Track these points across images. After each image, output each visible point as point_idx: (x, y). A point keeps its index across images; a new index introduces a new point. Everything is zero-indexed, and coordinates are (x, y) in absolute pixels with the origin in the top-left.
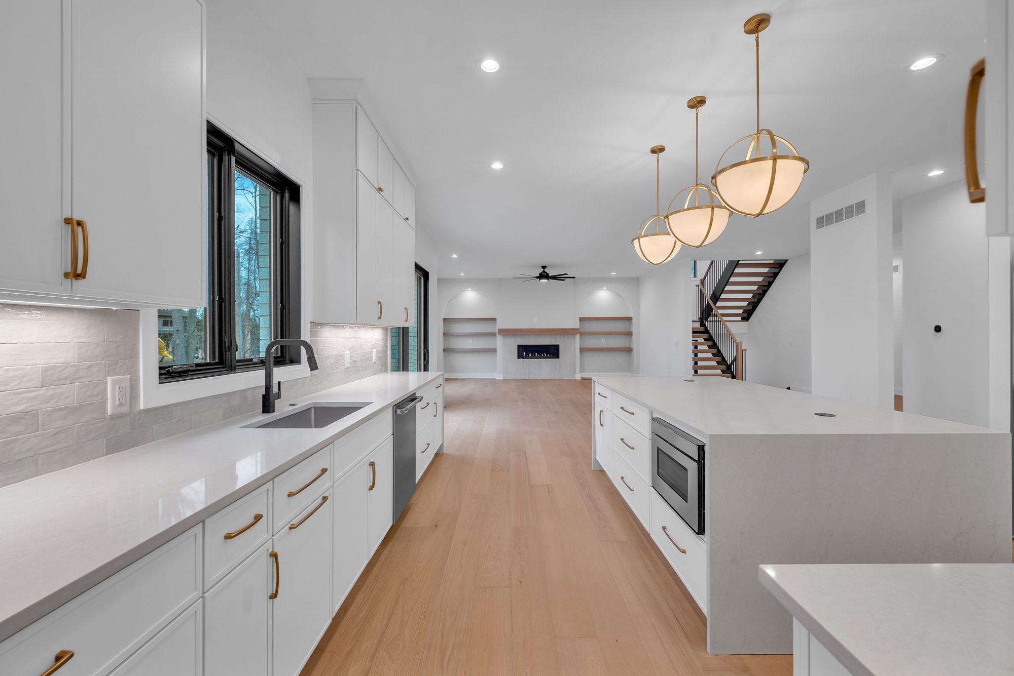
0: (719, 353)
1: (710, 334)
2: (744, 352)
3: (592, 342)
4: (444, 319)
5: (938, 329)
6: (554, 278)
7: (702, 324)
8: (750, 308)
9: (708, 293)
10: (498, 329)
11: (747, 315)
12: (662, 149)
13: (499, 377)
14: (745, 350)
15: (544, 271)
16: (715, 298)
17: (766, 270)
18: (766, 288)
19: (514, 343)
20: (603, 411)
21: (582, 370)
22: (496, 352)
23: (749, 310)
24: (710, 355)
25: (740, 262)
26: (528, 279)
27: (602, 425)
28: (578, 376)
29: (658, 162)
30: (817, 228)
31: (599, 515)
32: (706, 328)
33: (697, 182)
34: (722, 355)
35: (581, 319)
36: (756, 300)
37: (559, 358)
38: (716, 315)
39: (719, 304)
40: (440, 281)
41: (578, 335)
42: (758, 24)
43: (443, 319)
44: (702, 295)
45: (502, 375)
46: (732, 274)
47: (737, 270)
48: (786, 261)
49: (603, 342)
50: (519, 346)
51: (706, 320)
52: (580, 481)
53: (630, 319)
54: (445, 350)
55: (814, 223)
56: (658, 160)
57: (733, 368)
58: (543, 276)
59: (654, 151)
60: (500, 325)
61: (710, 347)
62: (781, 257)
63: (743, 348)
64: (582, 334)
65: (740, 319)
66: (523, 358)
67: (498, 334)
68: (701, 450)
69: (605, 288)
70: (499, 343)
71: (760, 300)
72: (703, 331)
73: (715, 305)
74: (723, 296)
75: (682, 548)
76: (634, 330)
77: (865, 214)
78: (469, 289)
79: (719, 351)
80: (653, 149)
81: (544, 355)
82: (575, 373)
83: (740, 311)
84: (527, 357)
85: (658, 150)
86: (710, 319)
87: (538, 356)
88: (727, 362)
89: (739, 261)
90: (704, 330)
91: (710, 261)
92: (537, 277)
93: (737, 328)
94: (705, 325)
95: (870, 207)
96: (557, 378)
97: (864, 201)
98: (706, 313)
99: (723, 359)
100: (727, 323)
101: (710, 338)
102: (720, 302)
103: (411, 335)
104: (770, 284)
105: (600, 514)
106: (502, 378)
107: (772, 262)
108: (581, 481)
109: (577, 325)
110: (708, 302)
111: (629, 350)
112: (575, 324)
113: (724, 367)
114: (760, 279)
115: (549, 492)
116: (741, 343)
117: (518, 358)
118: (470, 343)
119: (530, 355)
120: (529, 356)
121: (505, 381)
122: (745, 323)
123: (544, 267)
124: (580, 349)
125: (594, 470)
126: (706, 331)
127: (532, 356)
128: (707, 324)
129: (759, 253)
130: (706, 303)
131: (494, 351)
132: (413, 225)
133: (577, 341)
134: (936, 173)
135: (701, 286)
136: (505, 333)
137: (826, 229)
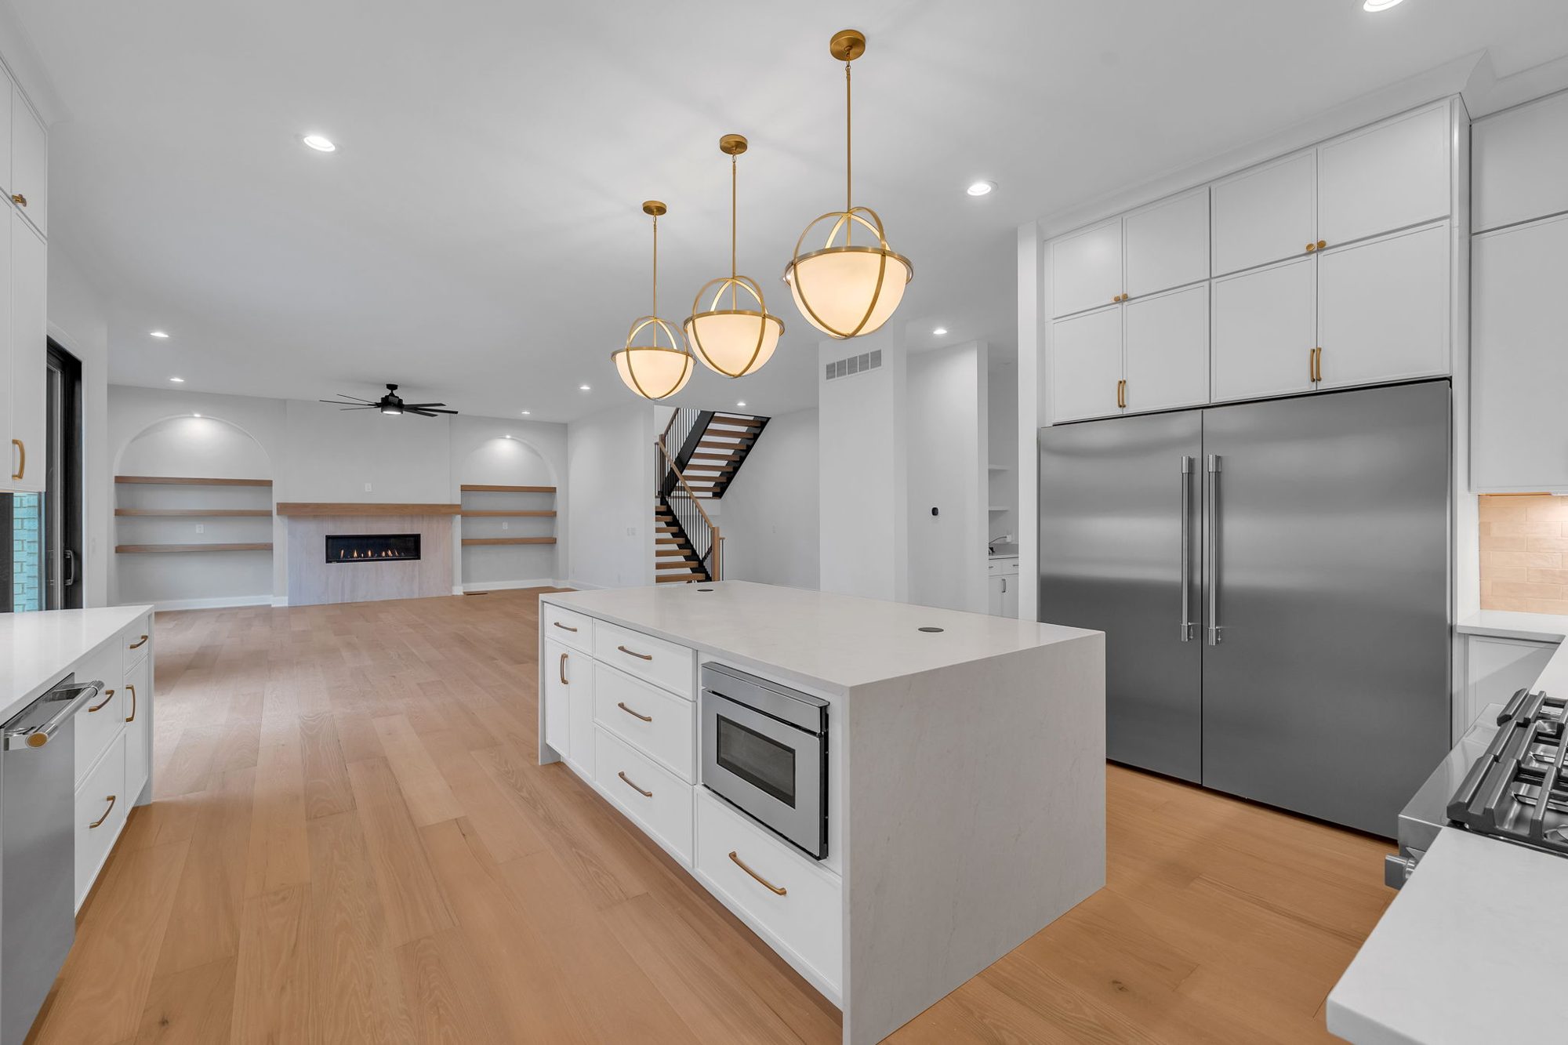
0: (687, 545)
1: (674, 517)
2: (721, 541)
3: (484, 529)
4: (120, 480)
5: (935, 512)
6: (415, 409)
7: (663, 502)
8: (724, 480)
9: (672, 453)
10: (278, 504)
11: (720, 490)
12: (661, 210)
13: (280, 601)
14: (723, 539)
15: (392, 394)
16: (682, 463)
17: (744, 429)
18: (743, 454)
19: (315, 535)
20: (567, 656)
21: (466, 578)
22: (272, 550)
23: (721, 483)
24: (674, 547)
25: (716, 415)
26: (349, 406)
27: (564, 682)
28: (458, 590)
29: (655, 229)
30: (827, 378)
31: (580, 856)
32: (669, 507)
33: (734, 273)
34: (692, 546)
35: (465, 489)
36: (731, 470)
37: (419, 558)
38: (683, 489)
39: (686, 472)
40: (116, 391)
41: (459, 517)
42: (849, 46)
43: (117, 478)
44: (663, 456)
45: (287, 598)
46: (705, 431)
47: (712, 426)
48: (769, 419)
49: (505, 529)
50: (328, 538)
51: (669, 495)
52: (522, 794)
53: (552, 490)
54: (119, 550)
55: (823, 372)
56: (655, 225)
57: (707, 564)
58: (389, 402)
59: (648, 209)
60: (279, 495)
61: (674, 535)
62: (763, 413)
63: (721, 536)
64: (465, 515)
65: (710, 494)
66: (338, 562)
67: (278, 514)
68: (823, 713)
69: (508, 437)
70: (280, 531)
71: (736, 470)
72: (665, 512)
73: (681, 473)
74: (692, 461)
75: (779, 886)
76: (559, 507)
77: (880, 367)
78: (197, 415)
79: (688, 541)
80: (647, 205)
81: (387, 555)
82: (452, 584)
83: (711, 484)
84: (348, 559)
85: (655, 209)
86: (674, 493)
87: (372, 556)
88: (698, 556)
89: (714, 413)
90: (665, 510)
91: (674, 409)
92: (378, 405)
93: (711, 507)
94: (667, 502)
95: (887, 359)
96: (416, 596)
97: (879, 352)
98: (668, 485)
99: (694, 552)
100: (698, 500)
101: (674, 522)
102: (689, 469)
103: (17, 513)
104: (749, 448)
105: (581, 853)
106: (287, 605)
107: (752, 418)
108: (524, 794)
109: (456, 498)
110: (671, 468)
111: (552, 542)
112: (451, 496)
113: (694, 564)
114: (737, 441)
115: (464, 835)
116: (718, 528)
117: (327, 562)
118: (199, 534)
119: (355, 555)
120: (353, 557)
121: (294, 610)
122: (717, 501)
123: (392, 387)
124: (463, 541)
125: (542, 765)
126: (669, 512)
127: (359, 556)
128: (670, 501)
129: (741, 404)
130: (667, 470)
131: (268, 548)
132: (42, 223)
133: (457, 527)
134: (940, 331)
135: (661, 444)
136: (294, 511)
137: (838, 381)
